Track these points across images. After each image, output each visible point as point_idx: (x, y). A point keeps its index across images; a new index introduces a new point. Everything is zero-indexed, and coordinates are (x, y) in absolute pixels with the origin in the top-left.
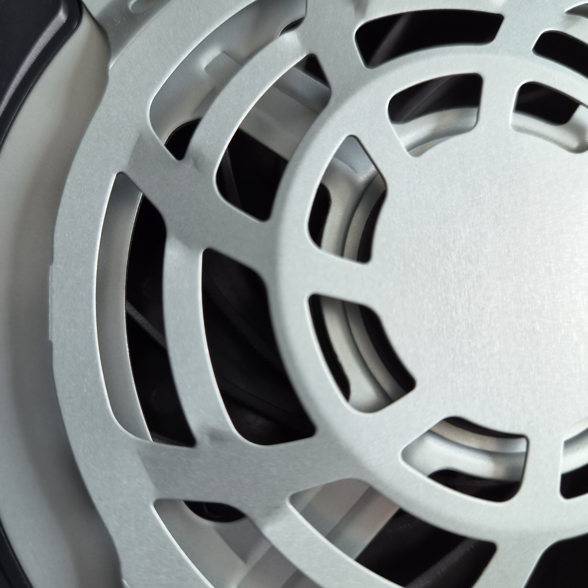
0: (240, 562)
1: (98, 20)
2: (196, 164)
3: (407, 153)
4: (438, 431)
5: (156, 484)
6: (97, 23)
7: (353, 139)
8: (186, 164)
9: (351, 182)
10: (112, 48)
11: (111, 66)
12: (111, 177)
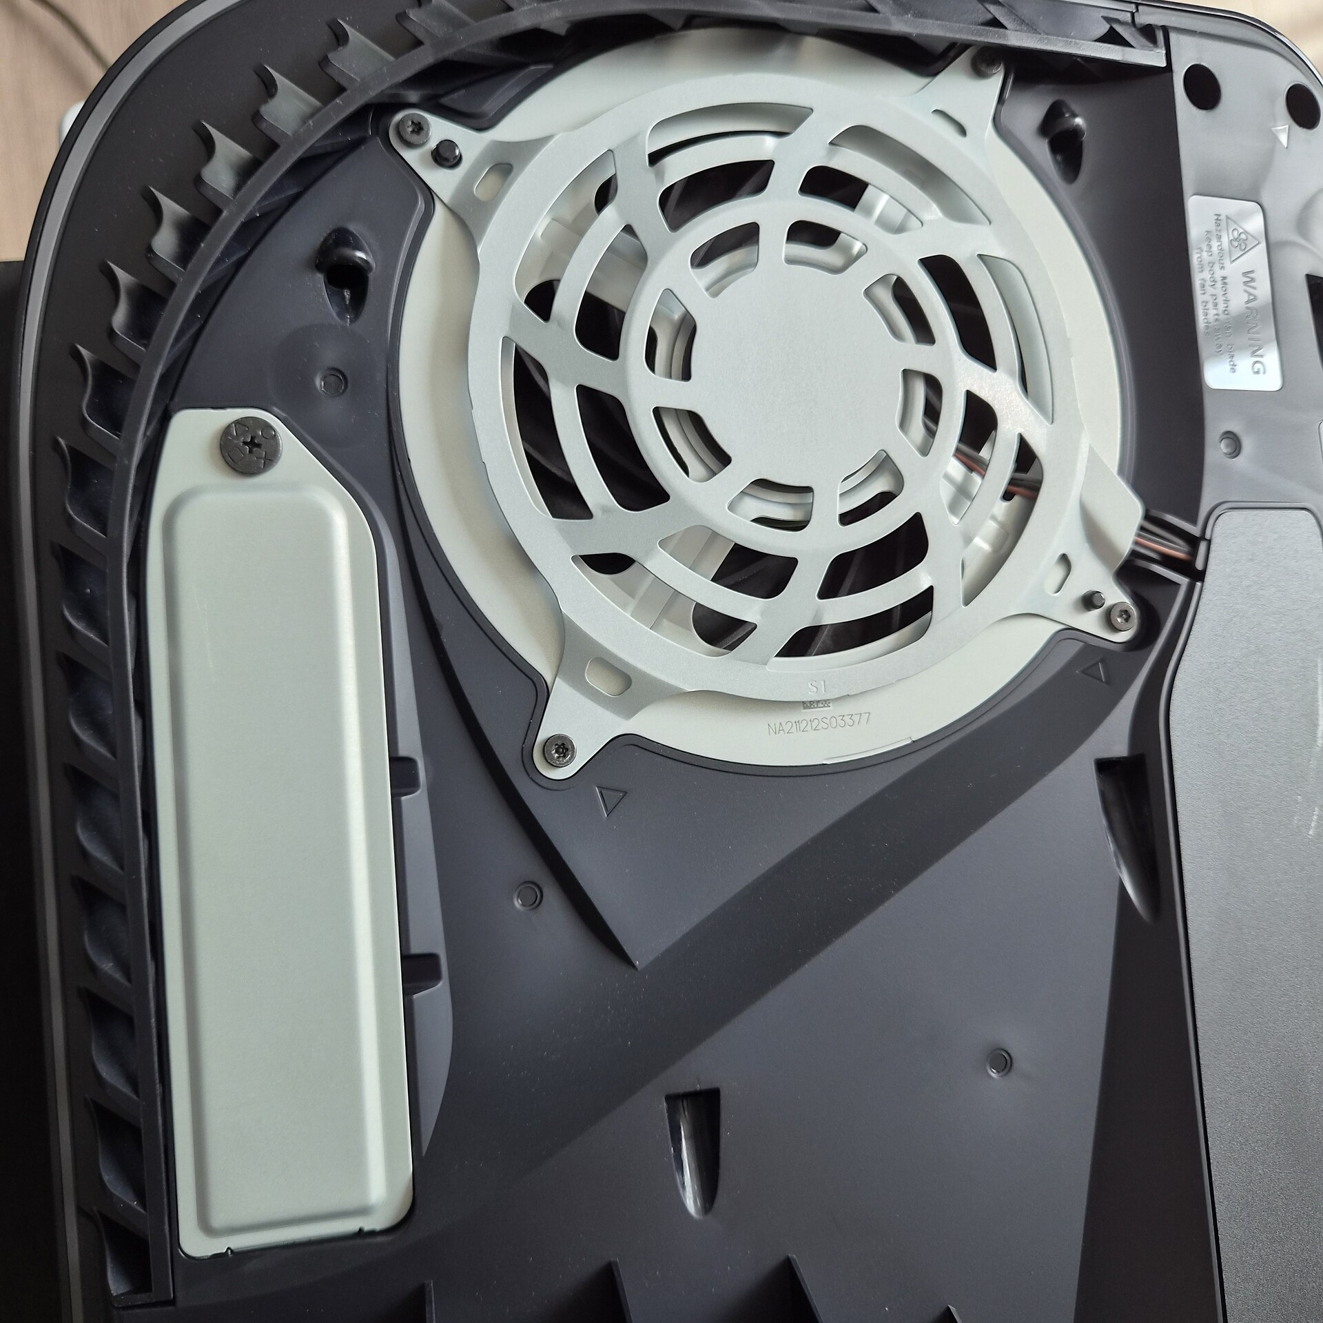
0: (631, 599)
1: (450, 206)
2: (559, 324)
3: (706, 294)
4: (747, 491)
5: (571, 546)
6: (448, 208)
7: (668, 291)
8: (552, 324)
9: (670, 320)
10: (475, 236)
11: (479, 251)
12: (499, 341)
